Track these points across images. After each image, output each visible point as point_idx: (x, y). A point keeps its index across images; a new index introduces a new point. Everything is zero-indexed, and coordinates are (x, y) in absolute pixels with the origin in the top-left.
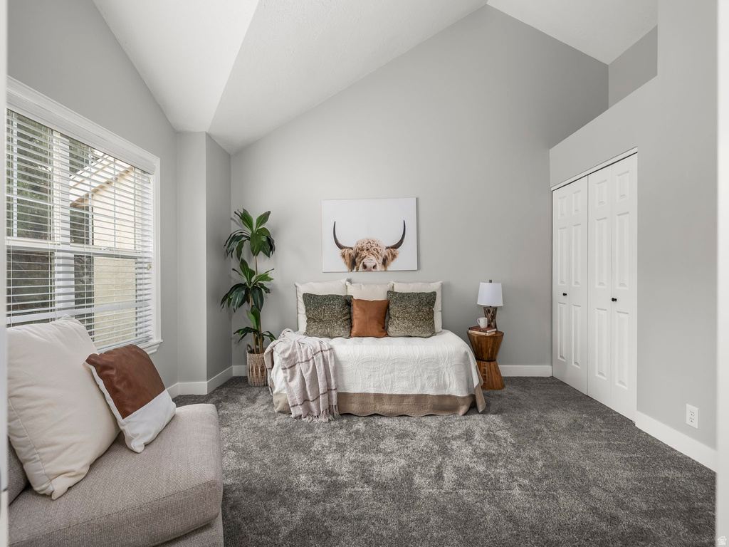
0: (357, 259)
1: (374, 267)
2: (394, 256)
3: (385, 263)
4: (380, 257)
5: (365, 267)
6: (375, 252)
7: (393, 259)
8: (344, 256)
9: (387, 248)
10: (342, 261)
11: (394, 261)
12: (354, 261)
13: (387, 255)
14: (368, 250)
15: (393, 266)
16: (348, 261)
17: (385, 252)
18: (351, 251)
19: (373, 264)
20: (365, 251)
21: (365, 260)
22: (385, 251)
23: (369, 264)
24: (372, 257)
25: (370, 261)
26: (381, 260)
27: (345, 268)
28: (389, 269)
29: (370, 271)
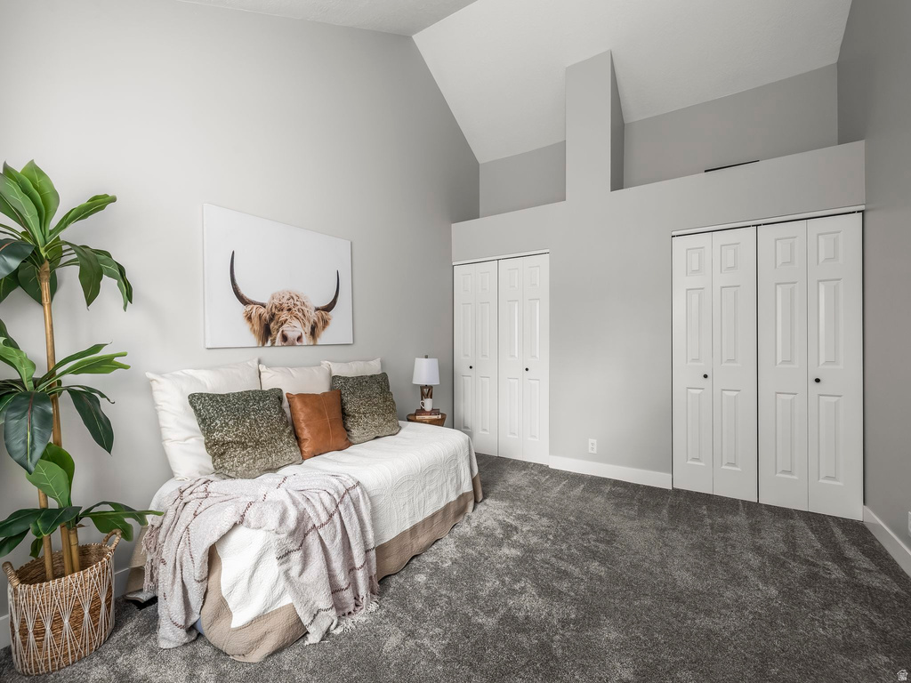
0: (272, 325)
1: (299, 339)
2: (326, 323)
3: (314, 333)
4: (307, 323)
5: (285, 338)
6: (300, 314)
7: (324, 328)
8: (249, 319)
9: (317, 309)
10: (246, 327)
11: (326, 330)
12: (267, 328)
13: (316, 319)
14: (289, 310)
15: (325, 337)
16: (257, 327)
17: (313, 316)
18: (262, 310)
19: (297, 335)
20: (285, 312)
21: (285, 327)
22: (313, 314)
23: (292, 335)
24: (296, 323)
25: (294, 328)
26: (308, 329)
27: (252, 340)
28: (319, 342)
29: (293, 345)
